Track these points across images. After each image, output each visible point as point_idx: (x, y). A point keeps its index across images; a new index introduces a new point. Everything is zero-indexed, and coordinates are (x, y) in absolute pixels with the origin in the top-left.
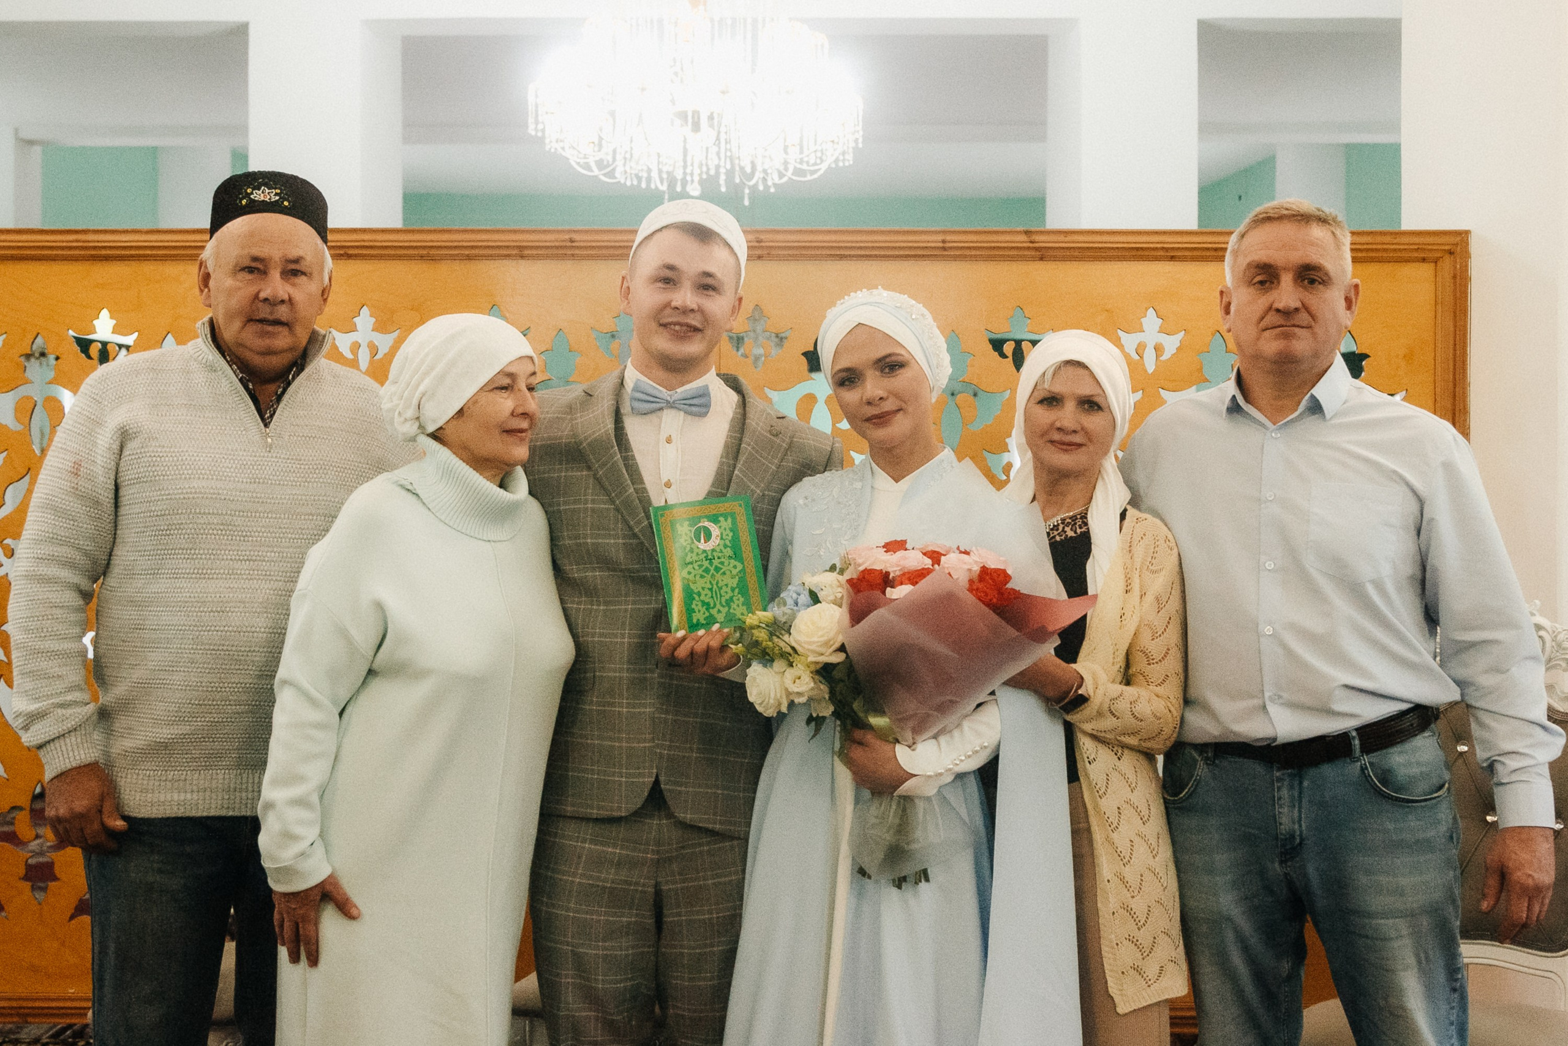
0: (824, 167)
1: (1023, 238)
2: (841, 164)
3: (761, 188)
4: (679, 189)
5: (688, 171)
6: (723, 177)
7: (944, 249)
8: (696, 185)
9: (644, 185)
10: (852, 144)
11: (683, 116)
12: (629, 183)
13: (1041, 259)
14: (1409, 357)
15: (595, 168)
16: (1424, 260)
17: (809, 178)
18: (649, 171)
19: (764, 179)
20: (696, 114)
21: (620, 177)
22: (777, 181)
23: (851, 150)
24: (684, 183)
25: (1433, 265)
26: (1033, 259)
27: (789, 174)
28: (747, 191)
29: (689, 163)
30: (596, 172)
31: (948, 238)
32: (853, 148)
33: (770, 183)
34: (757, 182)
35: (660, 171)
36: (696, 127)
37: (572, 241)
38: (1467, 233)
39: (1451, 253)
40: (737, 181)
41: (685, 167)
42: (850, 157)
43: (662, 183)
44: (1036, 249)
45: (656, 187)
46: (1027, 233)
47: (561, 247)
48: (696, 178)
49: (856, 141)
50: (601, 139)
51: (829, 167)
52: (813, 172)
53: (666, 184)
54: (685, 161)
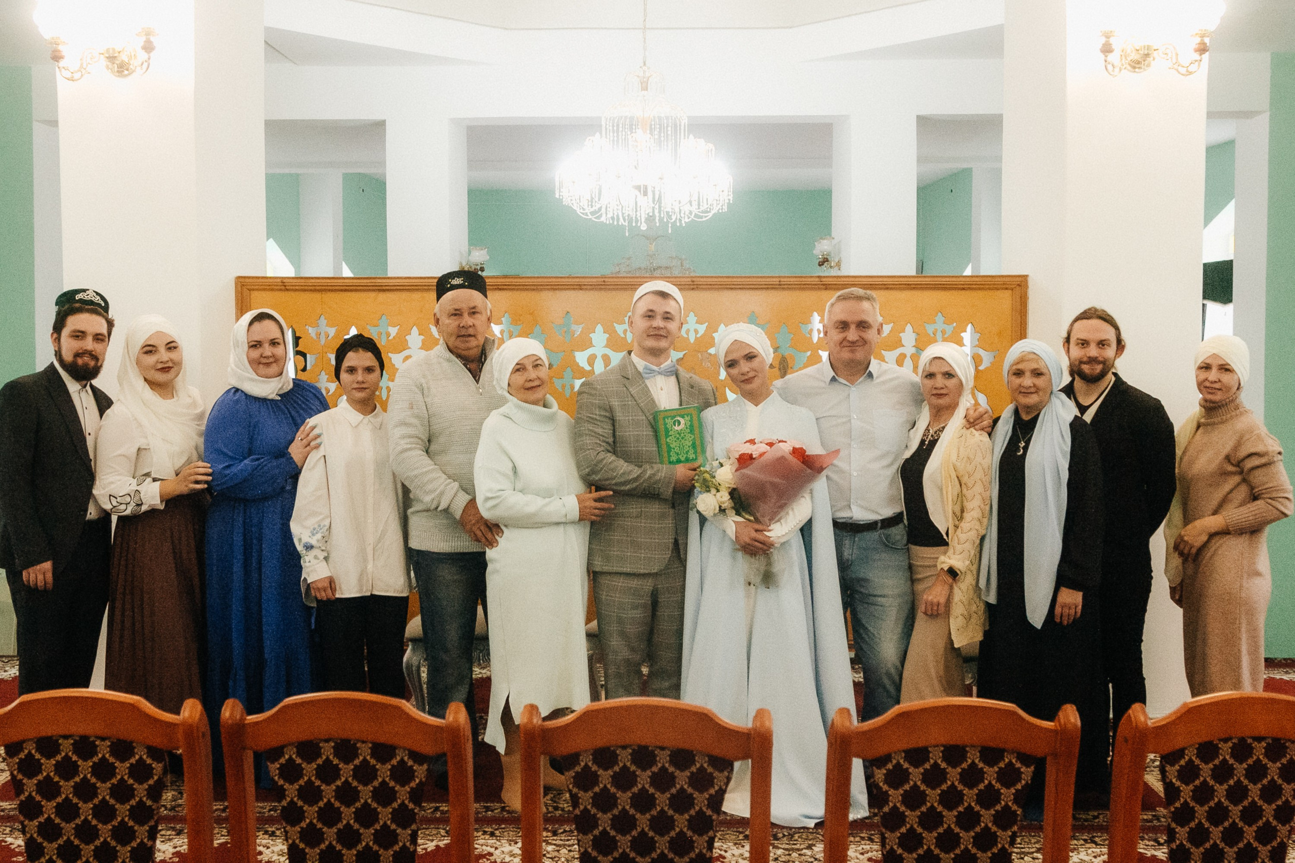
0: (710, 215)
1: (817, 279)
2: (720, 211)
3: (678, 224)
4: (634, 224)
5: (638, 213)
6: (657, 218)
7: (780, 285)
8: (643, 224)
9: (615, 223)
10: (727, 201)
11: (638, 188)
12: (608, 222)
13: (826, 289)
14: (1000, 334)
15: (589, 214)
16: (1007, 289)
17: (704, 219)
18: (618, 216)
19: (680, 220)
20: (646, 187)
21: (603, 219)
22: (687, 220)
23: (726, 204)
24: (637, 221)
25: (1010, 292)
26: (819, 289)
27: (692, 217)
28: (670, 225)
29: (639, 209)
30: (590, 217)
31: (782, 280)
32: (729, 204)
33: (683, 222)
34: (675, 221)
35: (623, 214)
36: (645, 194)
37: (604, 281)
38: (1027, 276)
39: (1019, 285)
40: (665, 220)
41: (636, 211)
42: (725, 209)
43: (625, 221)
44: (824, 285)
45: (622, 225)
46: (819, 277)
47: (599, 285)
48: (643, 220)
49: (729, 200)
50: (592, 198)
51: (714, 214)
52: (706, 217)
53: (627, 222)
54: (636, 209)
